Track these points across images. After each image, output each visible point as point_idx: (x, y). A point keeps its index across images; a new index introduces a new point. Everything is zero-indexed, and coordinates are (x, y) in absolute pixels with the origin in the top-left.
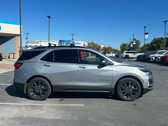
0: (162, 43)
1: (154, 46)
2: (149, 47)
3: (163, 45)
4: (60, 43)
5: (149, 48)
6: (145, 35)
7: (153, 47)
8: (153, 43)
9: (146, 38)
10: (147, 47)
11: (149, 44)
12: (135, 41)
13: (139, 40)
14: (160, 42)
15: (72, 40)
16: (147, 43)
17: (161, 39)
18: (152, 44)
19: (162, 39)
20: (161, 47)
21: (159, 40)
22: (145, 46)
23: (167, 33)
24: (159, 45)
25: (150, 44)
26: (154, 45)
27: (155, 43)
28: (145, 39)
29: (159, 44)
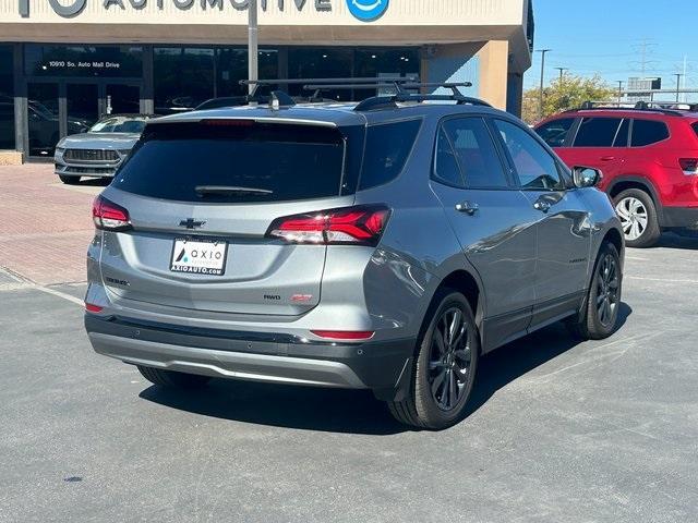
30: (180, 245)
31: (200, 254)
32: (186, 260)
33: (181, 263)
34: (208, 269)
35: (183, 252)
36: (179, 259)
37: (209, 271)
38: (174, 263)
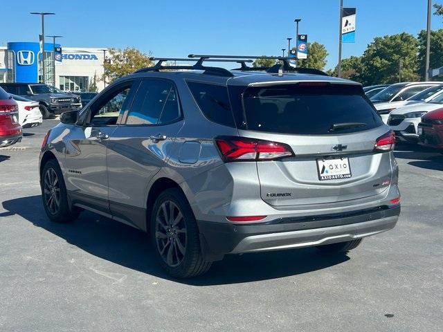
0: (406, 54)
1: (376, 67)
2: (359, 70)
3: (407, 61)
4: (10, 54)
5: (358, 74)
6: (344, 19)
7: (372, 68)
8: (374, 55)
9: (345, 29)
10: (352, 71)
11: (357, 60)
12: (302, 46)
13: (320, 44)
14: (397, 49)
15: (41, 38)
16: (352, 57)
17: (399, 41)
18: (368, 58)
19: (405, 38)
20: (401, 71)
21: (393, 43)
22: (343, 66)
23: (435, 6)
24: (396, 64)
25: (363, 60)
26: (378, 62)
27: (380, 54)
28: (341, 34)
29: (396, 57)
30: (321, 163)
31: (334, 167)
32: (327, 172)
33: (325, 174)
34: (343, 175)
35: (324, 167)
36: (322, 172)
37: (344, 176)
38: (321, 175)
